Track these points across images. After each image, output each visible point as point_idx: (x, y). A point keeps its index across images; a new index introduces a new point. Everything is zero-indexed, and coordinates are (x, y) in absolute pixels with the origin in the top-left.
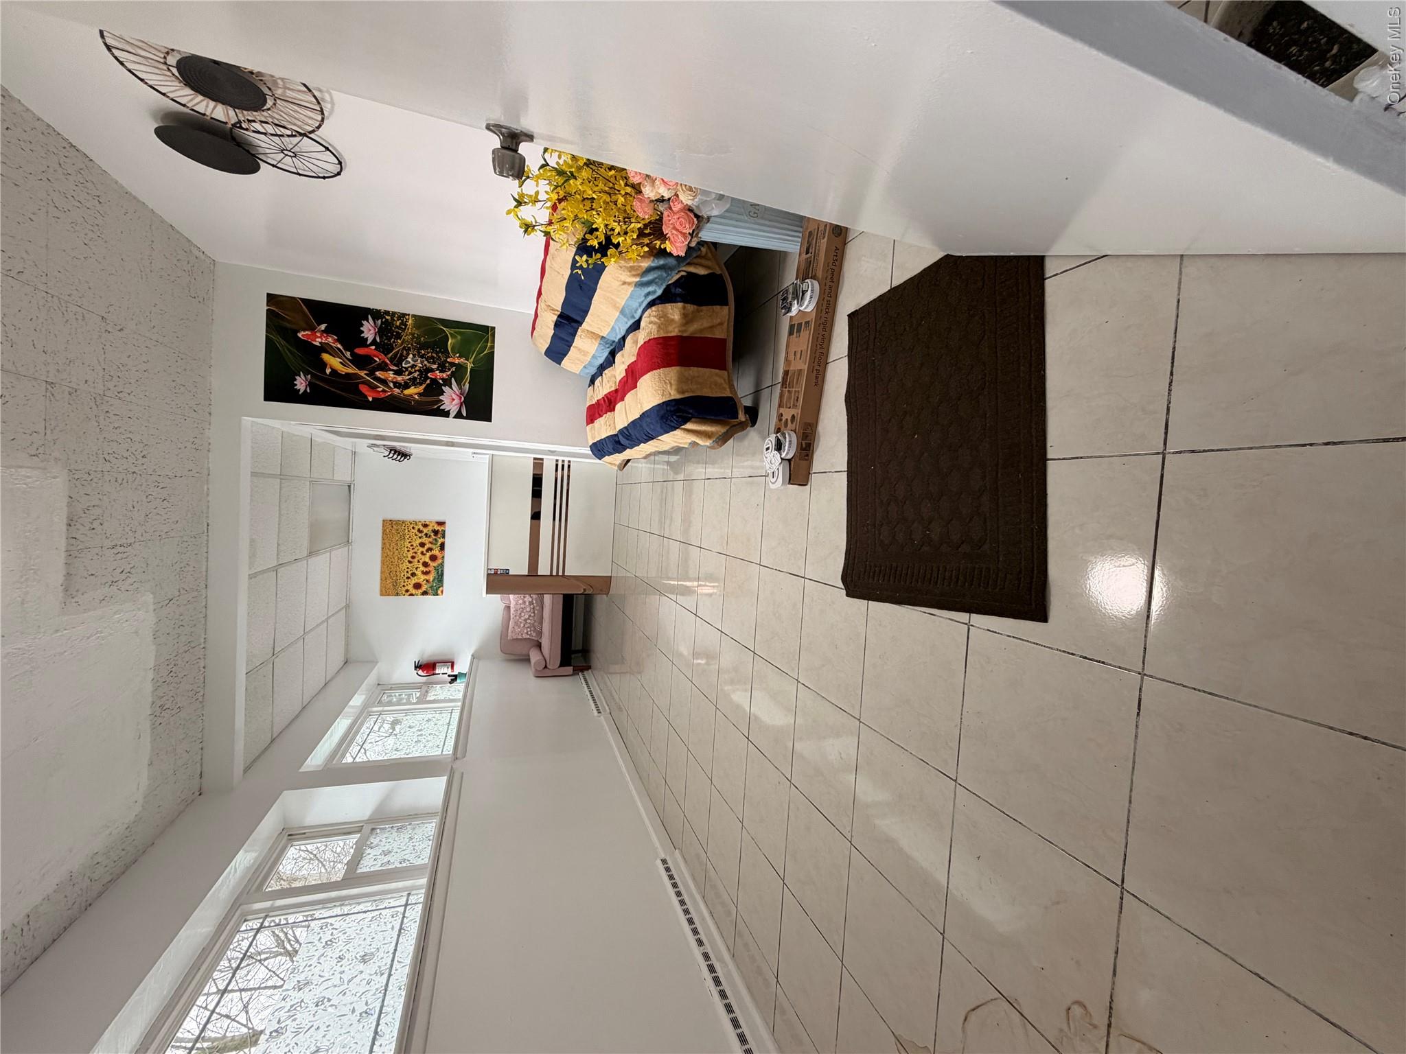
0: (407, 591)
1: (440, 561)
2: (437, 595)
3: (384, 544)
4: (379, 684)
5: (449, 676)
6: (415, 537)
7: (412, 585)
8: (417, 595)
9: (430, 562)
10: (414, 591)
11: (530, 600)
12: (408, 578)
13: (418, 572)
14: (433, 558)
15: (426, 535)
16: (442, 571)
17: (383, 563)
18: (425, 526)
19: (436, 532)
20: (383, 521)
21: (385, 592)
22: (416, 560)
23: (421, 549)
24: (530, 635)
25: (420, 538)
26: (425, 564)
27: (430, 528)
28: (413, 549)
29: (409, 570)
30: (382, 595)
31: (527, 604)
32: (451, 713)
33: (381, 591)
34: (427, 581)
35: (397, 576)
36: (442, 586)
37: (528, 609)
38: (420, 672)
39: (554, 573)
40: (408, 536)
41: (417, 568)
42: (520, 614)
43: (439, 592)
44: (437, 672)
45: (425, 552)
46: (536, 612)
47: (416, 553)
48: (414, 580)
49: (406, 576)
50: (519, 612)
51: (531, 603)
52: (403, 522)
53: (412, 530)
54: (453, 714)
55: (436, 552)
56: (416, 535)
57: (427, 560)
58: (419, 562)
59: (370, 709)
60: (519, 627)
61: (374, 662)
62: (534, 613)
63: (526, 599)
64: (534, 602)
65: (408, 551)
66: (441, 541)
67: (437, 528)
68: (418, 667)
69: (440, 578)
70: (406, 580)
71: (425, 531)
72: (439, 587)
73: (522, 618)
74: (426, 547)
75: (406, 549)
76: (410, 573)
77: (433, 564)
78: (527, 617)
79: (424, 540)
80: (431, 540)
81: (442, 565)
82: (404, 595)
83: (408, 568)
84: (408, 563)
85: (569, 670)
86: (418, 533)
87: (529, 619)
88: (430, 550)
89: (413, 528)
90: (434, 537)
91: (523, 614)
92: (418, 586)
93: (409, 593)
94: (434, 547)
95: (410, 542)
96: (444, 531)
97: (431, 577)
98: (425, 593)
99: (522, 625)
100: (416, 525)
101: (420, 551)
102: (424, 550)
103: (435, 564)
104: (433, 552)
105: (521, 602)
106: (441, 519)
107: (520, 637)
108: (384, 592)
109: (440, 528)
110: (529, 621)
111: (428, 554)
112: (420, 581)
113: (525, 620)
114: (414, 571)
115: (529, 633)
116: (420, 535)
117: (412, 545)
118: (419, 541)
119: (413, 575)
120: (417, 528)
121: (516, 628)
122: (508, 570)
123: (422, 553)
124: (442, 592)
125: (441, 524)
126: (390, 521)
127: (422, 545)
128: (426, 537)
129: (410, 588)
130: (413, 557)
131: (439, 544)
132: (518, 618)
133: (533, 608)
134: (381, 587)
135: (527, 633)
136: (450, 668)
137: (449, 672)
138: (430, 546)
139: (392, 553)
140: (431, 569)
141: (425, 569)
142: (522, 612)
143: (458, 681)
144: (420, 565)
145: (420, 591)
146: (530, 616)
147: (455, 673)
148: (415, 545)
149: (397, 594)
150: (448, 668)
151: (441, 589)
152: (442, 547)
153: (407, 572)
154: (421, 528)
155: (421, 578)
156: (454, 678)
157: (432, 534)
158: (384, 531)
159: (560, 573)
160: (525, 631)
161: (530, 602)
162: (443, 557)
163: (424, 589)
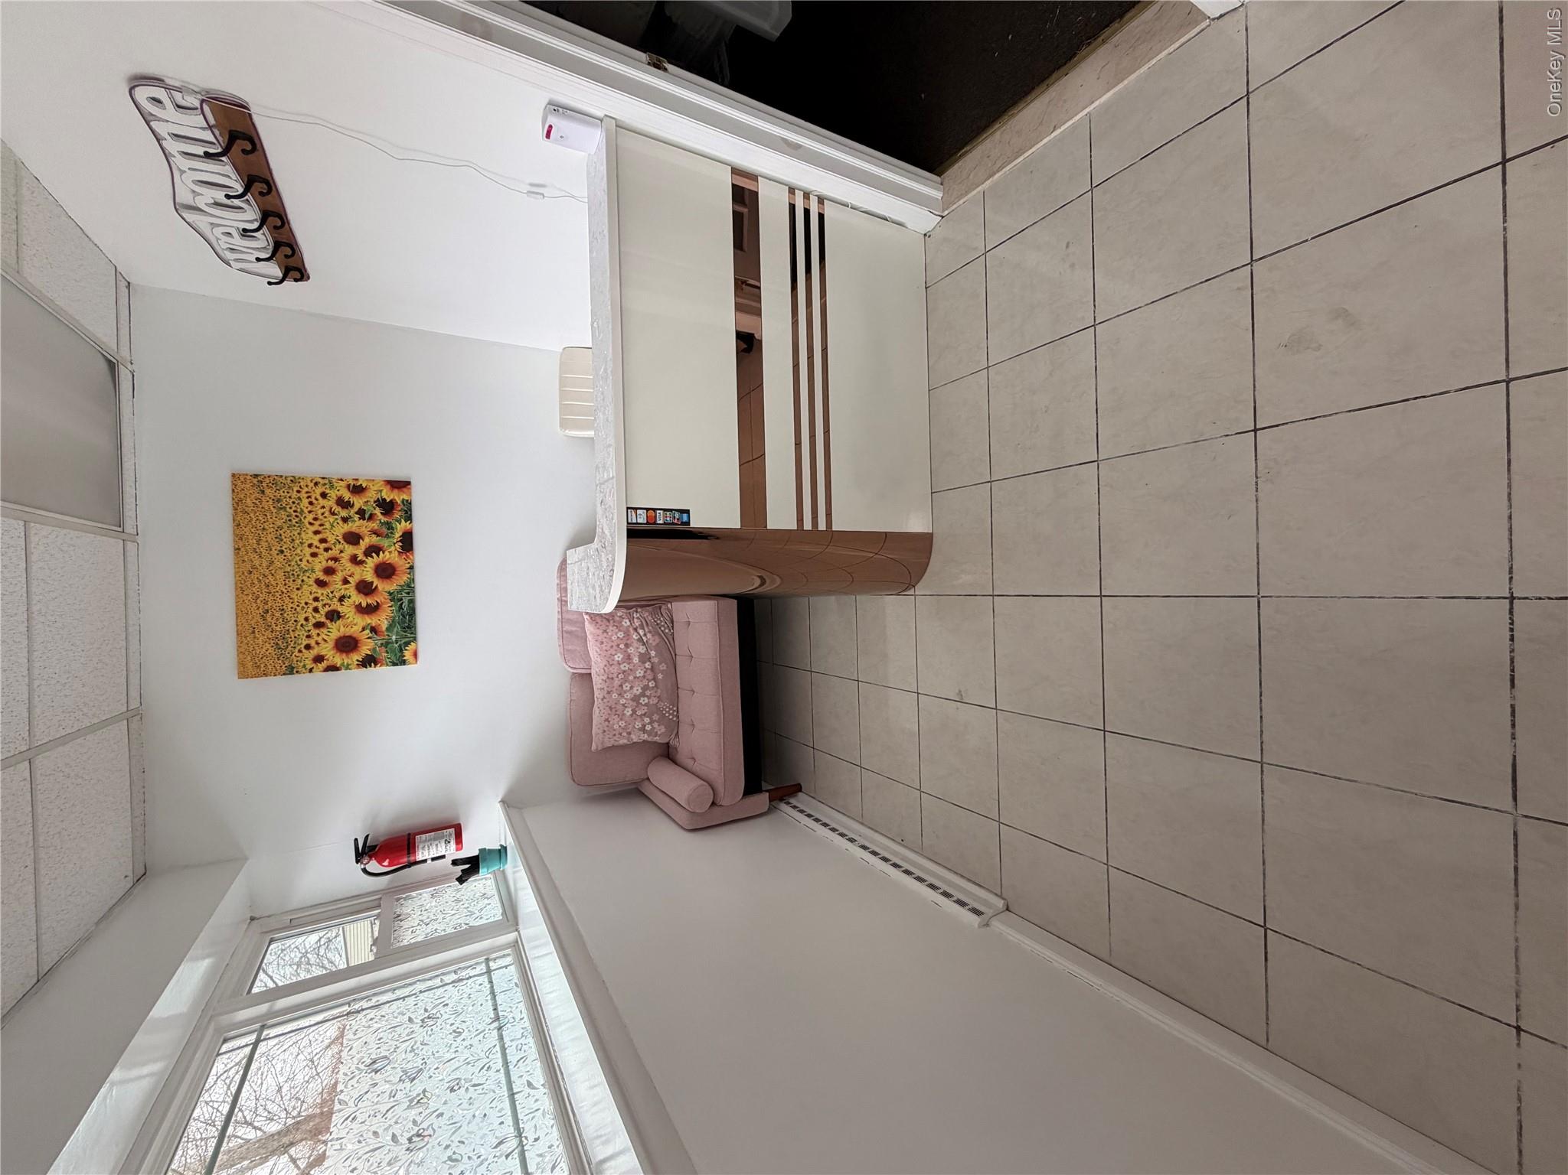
0: (319, 659)
1: (401, 579)
2: (404, 663)
3: (239, 537)
4: (252, 919)
5: (455, 863)
6: (332, 519)
7: (331, 644)
8: (348, 668)
9: (376, 582)
10: (338, 659)
11: (642, 649)
12: (319, 625)
13: (346, 609)
14: (386, 571)
15: (361, 513)
16: (412, 602)
17: (240, 589)
18: (358, 490)
19: (387, 507)
20: (233, 475)
21: (251, 666)
22: (338, 577)
23: (350, 550)
24: (649, 733)
25: (345, 520)
26: (365, 588)
27: (371, 495)
28: (326, 550)
29: (319, 604)
30: (243, 674)
31: (636, 660)
32: (489, 972)
33: (241, 664)
34: (374, 630)
35: (285, 621)
36: (415, 639)
37: (640, 673)
38: (373, 866)
39: (808, 525)
40: (310, 517)
41: (341, 599)
42: (621, 686)
43: (408, 655)
44: (419, 857)
45: (361, 557)
46: (660, 676)
47: (336, 559)
48: (336, 630)
49: (312, 621)
50: (617, 682)
51: (644, 658)
52: (294, 480)
53: (322, 502)
54: (495, 976)
55: (391, 555)
56: (333, 514)
57: (368, 573)
58: (346, 582)
59: (225, 1019)
60: (622, 717)
61: (231, 860)
62: (655, 679)
63: (631, 650)
64: (653, 653)
65: (314, 555)
66: (401, 527)
67: (388, 495)
68: (365, 851)
69: (407, 620)
70: (314, 632)
71: (358, 502)
72: (407, 644)
73: (628, 695)
74: (364, 544)
75: (308, 551)
76: (323, 611)
77: (384, 587)
78: (637, 690)
79: (356, 525)
80: (374, 525)
81: (410, 588)
82: (311, 671)
83: (316, 599)
84: (315, 588)
85: (762, 800)
86: (337, 509)
87: (643, 695)
88: (373, 550)
89: (324, 495)
90: (384, 519)
91: (626, 687)
92: (347, 644)
93: (324, 664)
94: (385, 543)
95: (316, 533)
96: (408, 505)
97: (382, 620)
98: (369, 661)
99: (628, 712)
100: (332, 487)
101: (346, 556)
102: (359, 551)
103: (392, 586)
104: (384, 557)
105: (619, 657)
106: (398, 475)
107: (623, 741)
108: (249, 665)
109: (398, 497)
110: (644, 700)
111: (371, 562)
112: (354, 631)
113: (636, 699)
114: (336, 605)
115: (648, 727)
116: (344, 513)
117: (323, 541)
118: (342, 529)
119: (334, 616)
120: (333, 495)
121: (614, 719)
122: (687, 512)
123: (354, 560)
124: (415, 655)
125: (402, 485)
126: (256, 476)
127: (353, 538)
128: (362, 518)
129: (327, 650)
130: (329, 571)
131: (398, 535)
132: (615, 695)
133: (652, 669)
134: (240, 653)
135: (643, 729)
136: (453, 842)
137: (451, 851)
138: (375, 540)
139: (264, 564)
140: (380, 598)
141: (364, 601)
142: (626, 680)
143: (483, 871)
144: (351, 590)
145: (356, 657)
146: (645, 688)
147: (469, 850)
148: (331, 539)
149: (291, 670)
150: (448, 842)
151: (412, 646)
152: (407, 542)
153: (316, 610)
154: (347, 496)
155: (354, 623)
156: (472, 866)
157: (378, 511)
158: (238, 504)
159: (822, 526)
160: (638, 725)
161: (641, 656)
162: (411, 568)
163: (365, 650)
